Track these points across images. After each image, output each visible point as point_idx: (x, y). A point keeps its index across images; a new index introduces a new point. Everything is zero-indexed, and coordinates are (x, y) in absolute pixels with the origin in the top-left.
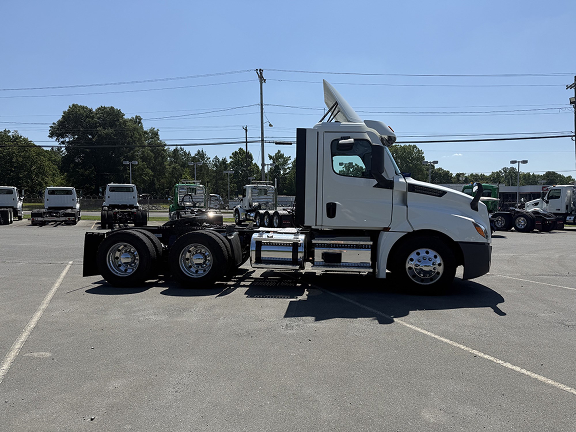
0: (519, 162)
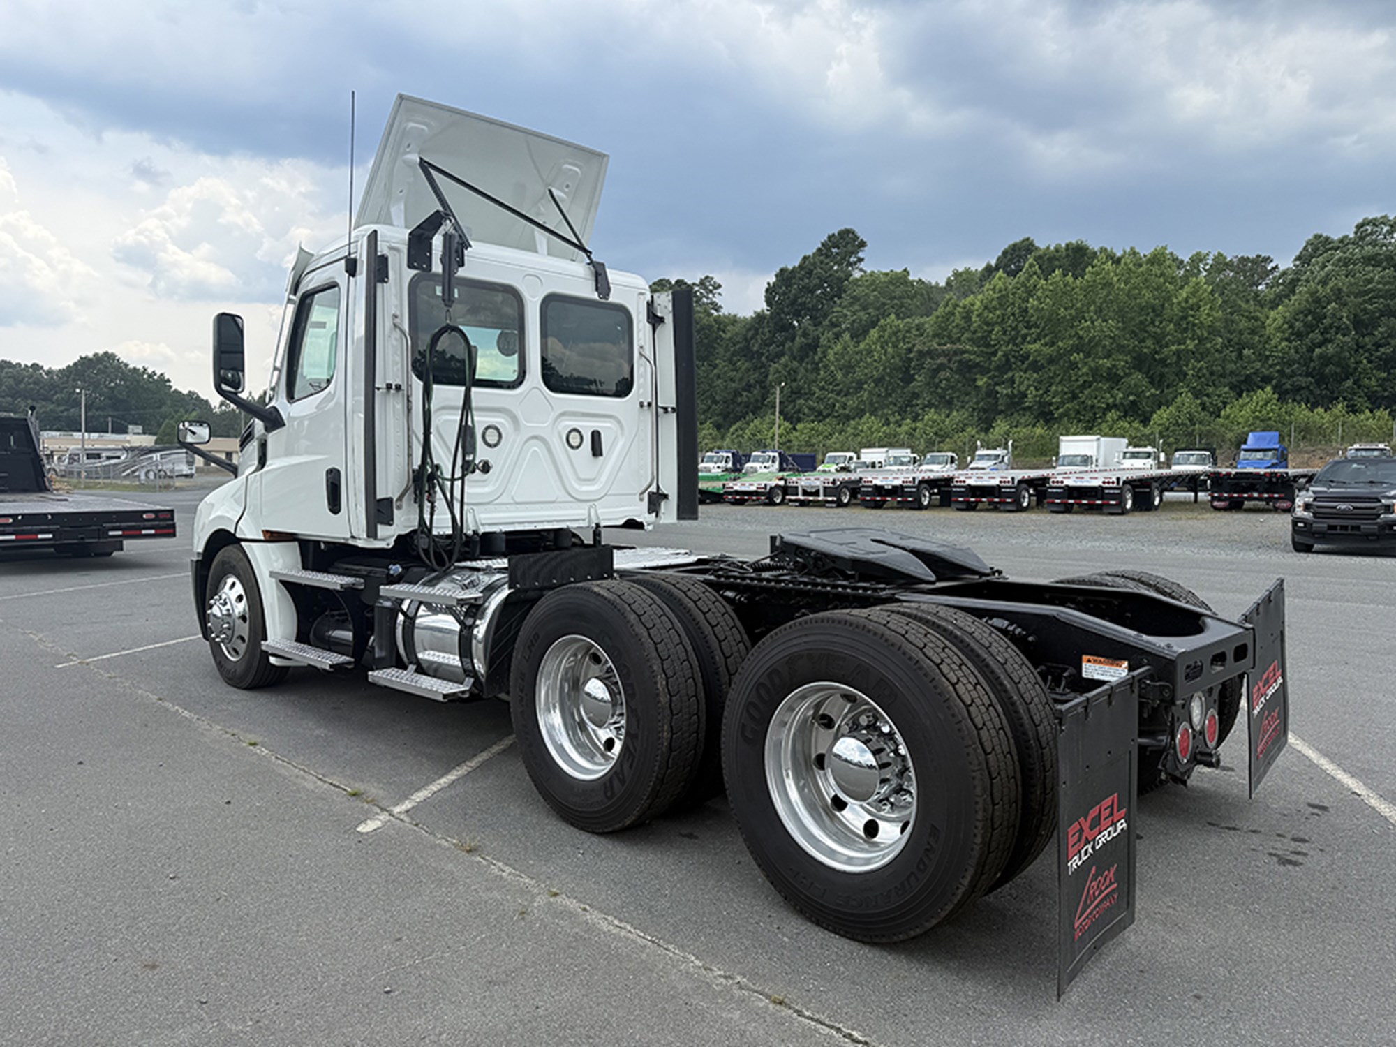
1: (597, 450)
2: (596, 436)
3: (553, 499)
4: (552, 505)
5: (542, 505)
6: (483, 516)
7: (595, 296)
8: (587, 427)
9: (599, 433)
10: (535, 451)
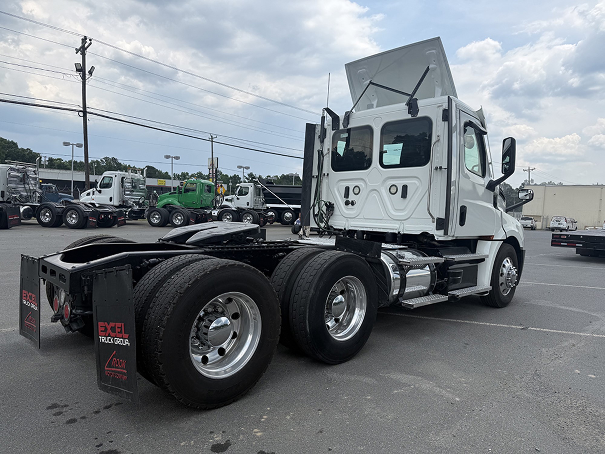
0: (172, 157)
1: (404, 195)
2: (405, 188)
3: (381, 218)
4: (381, 221)
5: (377, 221)
6: (352, 223)
7: (410, 116)
8: (400, 184)
9: (407, 186)
10: (374, 196)
